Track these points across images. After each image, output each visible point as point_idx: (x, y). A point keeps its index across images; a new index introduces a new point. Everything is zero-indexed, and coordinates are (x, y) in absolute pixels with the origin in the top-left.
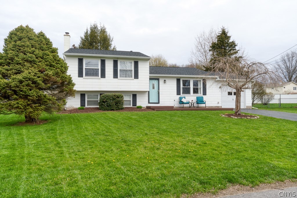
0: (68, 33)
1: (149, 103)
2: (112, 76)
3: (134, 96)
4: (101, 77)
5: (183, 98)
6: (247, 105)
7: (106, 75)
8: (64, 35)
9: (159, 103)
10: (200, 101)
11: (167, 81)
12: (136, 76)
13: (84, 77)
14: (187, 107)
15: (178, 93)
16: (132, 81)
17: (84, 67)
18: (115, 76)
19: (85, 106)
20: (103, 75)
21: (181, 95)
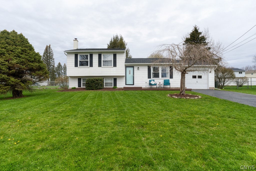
0: (76, 39)
1: (126, 84)
2: (98, 65)
3: (115, 80)
4: (90, 66)
5: (152, 81)
6: (210, 86)
7: (93, 65)
8: (74, 40)
9: (133, 84)
10: (167, 83)
11: (140, 68)
12: (115, 65)
13: (78, 67)
14: (155, 88)
15: (149, 77)
16: (112, 69)
17: (79, 60)
18: (100, 65)
19: (81, 87)
20: (91, 65)
21: (151, 79)
